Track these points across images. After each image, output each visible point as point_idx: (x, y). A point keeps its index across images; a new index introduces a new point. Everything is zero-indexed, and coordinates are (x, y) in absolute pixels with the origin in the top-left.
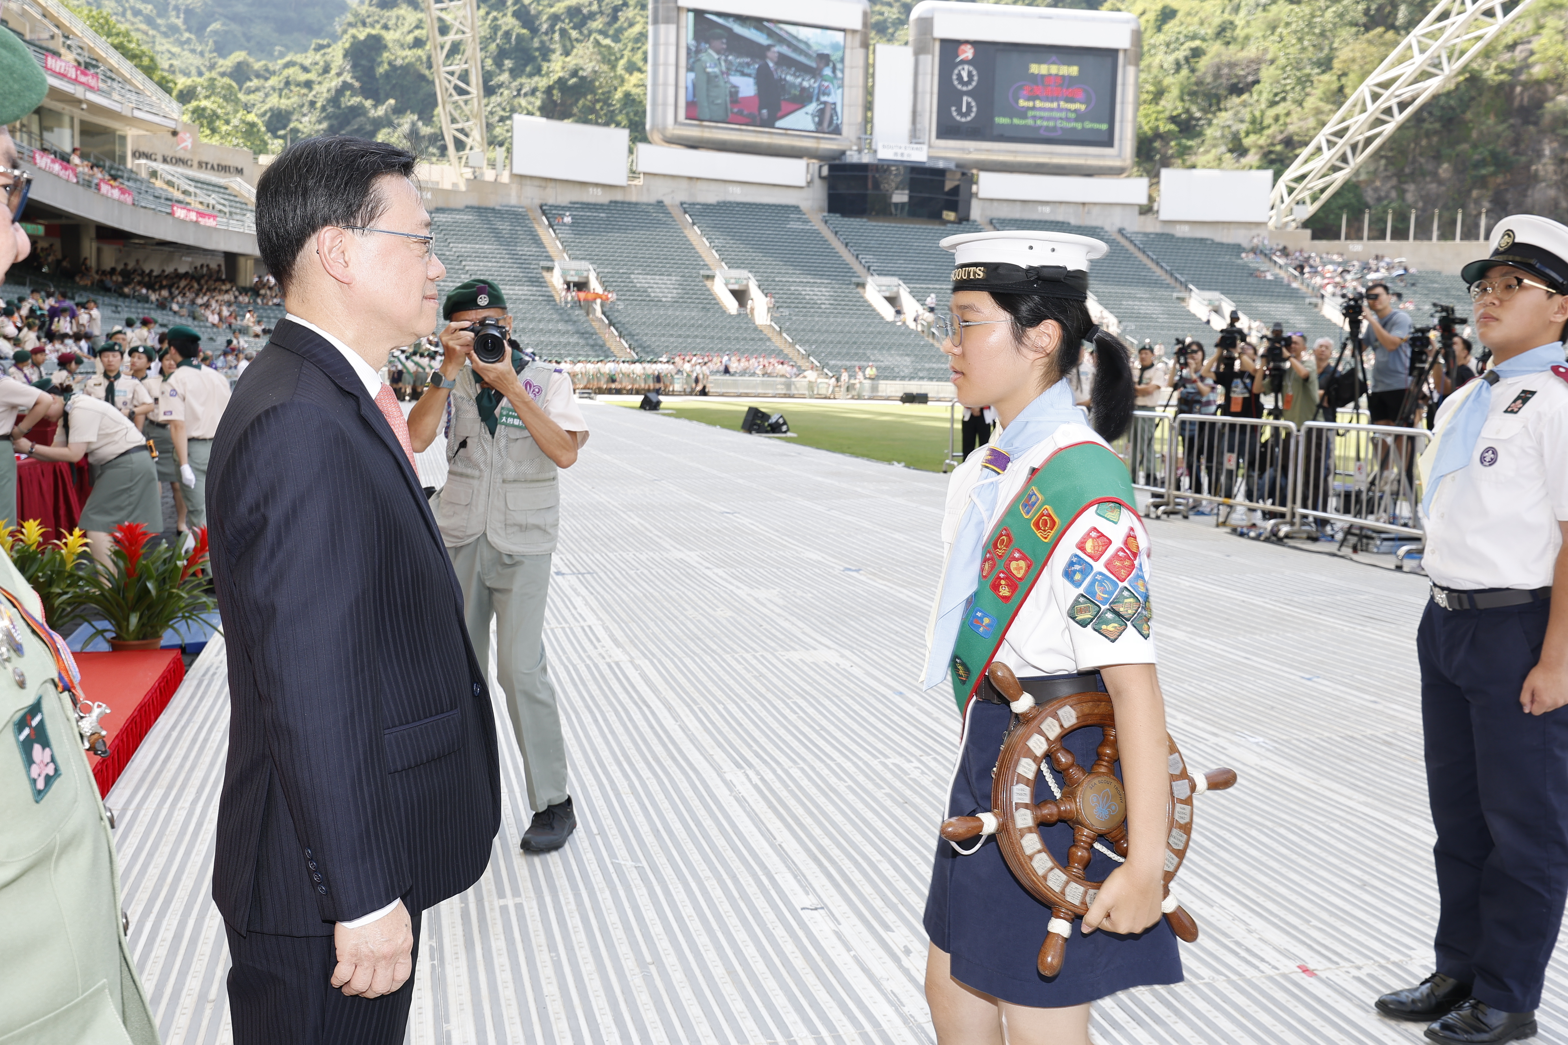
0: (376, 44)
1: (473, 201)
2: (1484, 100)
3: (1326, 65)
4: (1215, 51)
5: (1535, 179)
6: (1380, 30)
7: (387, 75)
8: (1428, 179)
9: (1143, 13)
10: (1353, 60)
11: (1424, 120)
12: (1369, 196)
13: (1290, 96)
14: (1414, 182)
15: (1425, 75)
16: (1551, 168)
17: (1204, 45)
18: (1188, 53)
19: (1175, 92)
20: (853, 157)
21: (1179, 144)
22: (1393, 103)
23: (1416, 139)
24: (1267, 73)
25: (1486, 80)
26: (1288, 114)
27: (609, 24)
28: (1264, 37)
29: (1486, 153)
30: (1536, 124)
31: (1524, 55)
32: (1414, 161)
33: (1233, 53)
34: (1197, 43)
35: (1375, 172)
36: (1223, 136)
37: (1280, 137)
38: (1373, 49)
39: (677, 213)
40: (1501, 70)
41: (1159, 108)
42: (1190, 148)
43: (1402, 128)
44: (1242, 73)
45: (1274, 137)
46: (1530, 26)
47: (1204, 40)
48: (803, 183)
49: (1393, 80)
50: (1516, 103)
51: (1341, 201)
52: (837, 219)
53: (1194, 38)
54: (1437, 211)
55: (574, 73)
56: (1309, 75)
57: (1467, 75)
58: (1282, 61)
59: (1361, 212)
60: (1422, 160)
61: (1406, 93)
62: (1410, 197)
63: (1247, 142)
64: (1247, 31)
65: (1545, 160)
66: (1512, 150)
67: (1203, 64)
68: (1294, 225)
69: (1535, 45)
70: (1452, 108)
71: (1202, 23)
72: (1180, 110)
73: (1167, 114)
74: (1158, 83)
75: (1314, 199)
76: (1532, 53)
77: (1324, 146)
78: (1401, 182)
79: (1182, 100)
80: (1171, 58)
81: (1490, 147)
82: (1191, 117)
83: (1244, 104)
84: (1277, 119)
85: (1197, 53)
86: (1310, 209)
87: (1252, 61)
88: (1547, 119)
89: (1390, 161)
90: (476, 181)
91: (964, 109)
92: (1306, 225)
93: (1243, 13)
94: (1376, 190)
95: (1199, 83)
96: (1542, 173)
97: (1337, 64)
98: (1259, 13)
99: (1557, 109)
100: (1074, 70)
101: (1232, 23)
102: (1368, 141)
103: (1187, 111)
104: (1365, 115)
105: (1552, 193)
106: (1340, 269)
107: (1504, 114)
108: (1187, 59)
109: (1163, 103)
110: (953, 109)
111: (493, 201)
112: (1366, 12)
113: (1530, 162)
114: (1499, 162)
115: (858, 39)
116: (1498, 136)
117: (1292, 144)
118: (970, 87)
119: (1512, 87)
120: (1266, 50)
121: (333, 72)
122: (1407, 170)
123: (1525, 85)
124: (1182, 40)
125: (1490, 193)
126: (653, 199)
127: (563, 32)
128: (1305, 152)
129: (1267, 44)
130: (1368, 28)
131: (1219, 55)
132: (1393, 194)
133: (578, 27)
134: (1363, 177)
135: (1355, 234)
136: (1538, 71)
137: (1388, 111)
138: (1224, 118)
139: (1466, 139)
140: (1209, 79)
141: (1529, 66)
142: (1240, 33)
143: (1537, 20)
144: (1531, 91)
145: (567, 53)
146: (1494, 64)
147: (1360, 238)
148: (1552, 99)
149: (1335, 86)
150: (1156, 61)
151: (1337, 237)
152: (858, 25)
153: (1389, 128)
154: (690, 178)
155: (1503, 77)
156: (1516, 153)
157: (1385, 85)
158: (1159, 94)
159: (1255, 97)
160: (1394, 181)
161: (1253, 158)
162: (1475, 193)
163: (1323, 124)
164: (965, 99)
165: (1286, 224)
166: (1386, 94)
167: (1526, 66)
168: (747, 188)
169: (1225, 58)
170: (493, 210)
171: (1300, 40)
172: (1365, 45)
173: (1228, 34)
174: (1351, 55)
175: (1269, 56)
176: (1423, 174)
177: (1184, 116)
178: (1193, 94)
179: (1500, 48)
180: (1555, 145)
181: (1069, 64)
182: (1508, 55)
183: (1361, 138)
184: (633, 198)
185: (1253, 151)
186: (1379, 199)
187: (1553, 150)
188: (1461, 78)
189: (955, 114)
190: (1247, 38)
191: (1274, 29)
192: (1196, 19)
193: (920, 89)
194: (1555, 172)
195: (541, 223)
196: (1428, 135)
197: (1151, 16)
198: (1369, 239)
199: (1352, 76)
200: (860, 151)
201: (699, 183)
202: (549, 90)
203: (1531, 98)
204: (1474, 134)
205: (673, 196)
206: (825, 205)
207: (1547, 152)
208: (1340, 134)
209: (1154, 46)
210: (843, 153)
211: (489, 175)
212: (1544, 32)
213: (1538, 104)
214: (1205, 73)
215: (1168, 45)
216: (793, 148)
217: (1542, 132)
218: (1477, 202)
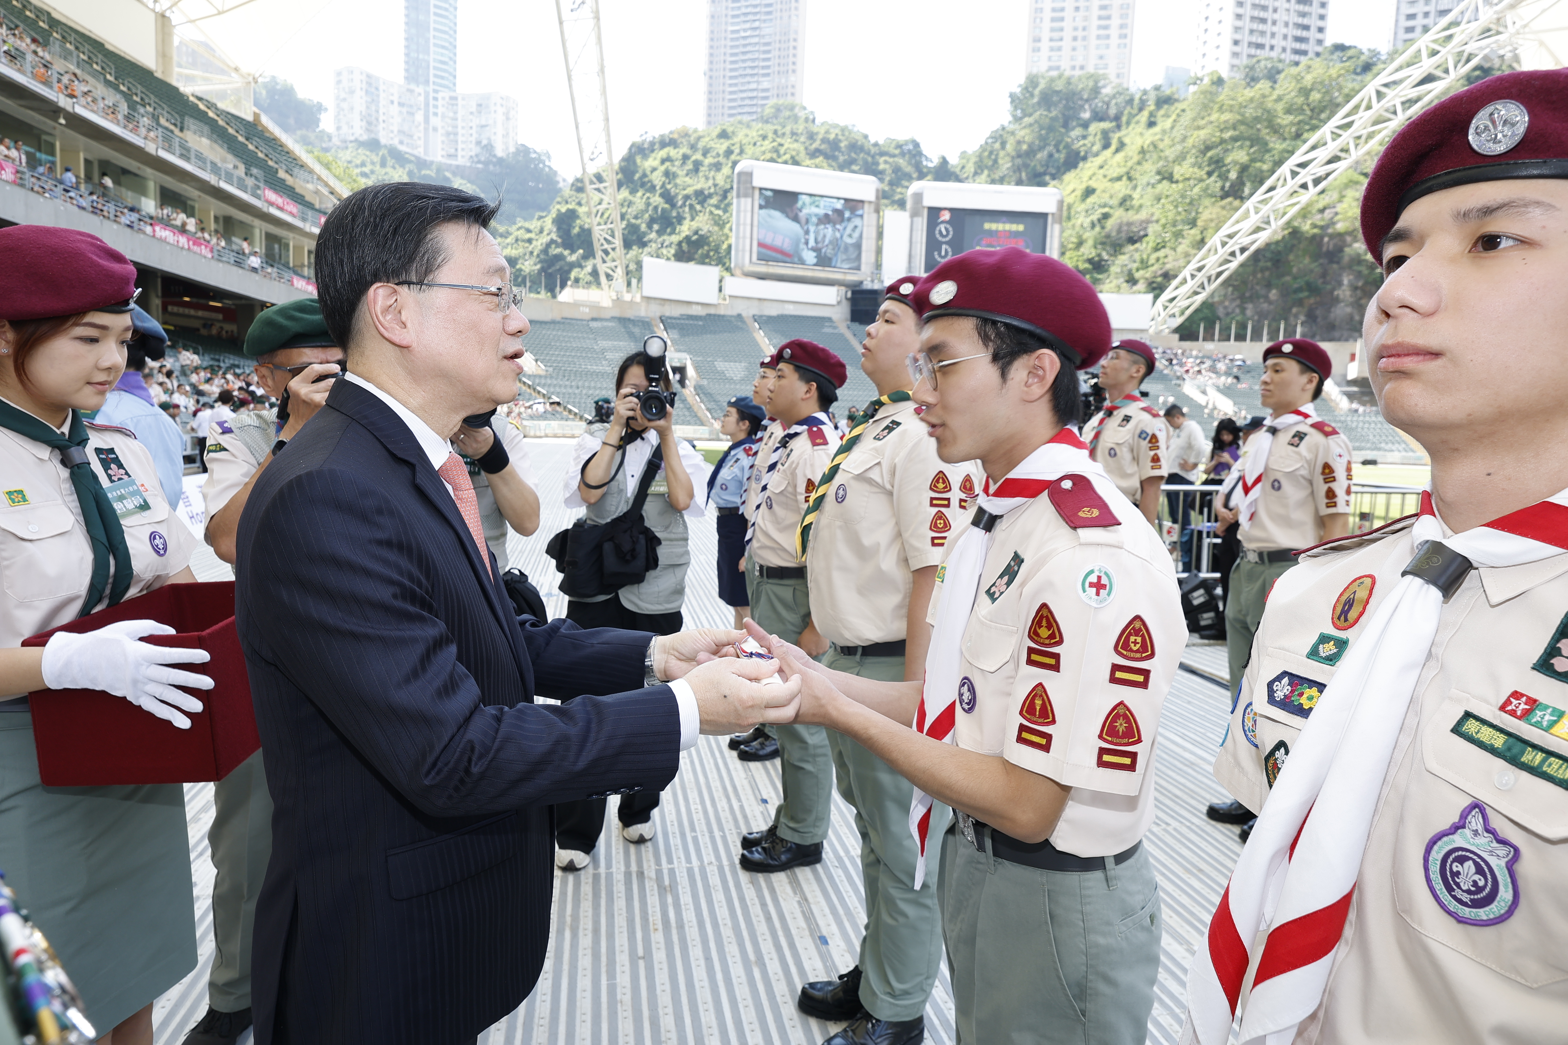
0: (572, 215)
1: (616, 313)
2: (1302, 246)
3: (1193, 223)
4: (1118, 216)
5: (1337, 300)
6: (1230, 199)
7: (579, 235)
8: (1262, 300)
9: (1073, 191)
10: (1212, 220)
11: (1259, 261)
12: (1221, 312)
13: (1168, 244)
14: (1252, 302)
15: (1258, 230)
16: (1348, 293)
17: (1111, 211)
18: (1100, 216)
19: (1090, 243)
20: (868, 285)
21: (1092, 277)
22: (1237, 248)
23: (1254, 273)
24: (1152, 229)
25: (1302, 233)
26: (1166, 257)
27: (721, 201)
28: (1152, 205)
29: (1303, 283)
30: (1338, 263)
31: (1330, 216)
32: (1252, 288)
33: (1132, 216)
34: (1106, 210)
35: (1225, 296)
36: (1122, 272)
37: (1160, 272)
38: (1224, 212)
39: (750, 321)
40: (1314, 226)
41: (1080, 253)
42: (1099, 280)
43: (1242, 265)
44: (1135, 230)
45: (1155, 272)
46: (1335, 196)
47: (1111, 207)
48: (834, 302)
49: (1236, 233)
50: (1324, 249)
51: (1201, 315)
52: (856, 326)
53: (1105, 206)
54: (1266, 322)
55: (696, 233)
56: (1182, 230)
57: (1290, 230)
58: (1163, 221)
59: (1214, 323)
60: (1258, 288)
61: (1246, 241)
62: (1249, 313)
63: (1137, 275)
64: (1141, 201)
65: (1344, 288)
66: (1320, 281)
67: (1110, 224)
68: (1167, 331)
69: (1340, 208)
70: (1279, 253)
71: (1111, 197)
72: (1093, 254)
73: (1085, 257)
74: (1080, 237)
75: (1182, 313)
76: (1336, 214)
77: (1189, 278)
78: (1243, 302)
79: (1095, 247)
80: (1088, 220)
81: (1307, 278)
82: (1102, 260)
83: (1137, 250)
84: (1158, 260)
85: (1106, 216)
86: (1179, 321)
87: (1142, 222)
88: (1346, 259)
89: (1236, 288)
90: (618, 301)
91: (943, 253)
92: (1176, 330)
93: (1139, 189)
94: (1226, 308)
95: (1108, 236)
96: (1341, 296)
97: (1200, 223)
98: (1149, 189)
99: (1352, 252)
100: (1021, 228)
101: (1130, 196)
102: (1219, 274)
103: (1099, 255)
104: (1217, 257)
105: (1349, 310)
106: (1198, 361)
107: (1316, 257)
108: (1099, 220)
109: (1082, 250)
110: (936, 253)
111: (629, 314)
112: (1223, 188)
113: (1334, 289)
114: (1312, 289)
115: (872, 207)
116: (1312, 271)
117: (1168, 277)
118: (947, 239)
119: (1322, 237)
120: (1152, 215)
121: (545, 233)
122: (1247, 294)
123: (1331, 236)
124: (1096, 207)
125: (1306, 309)
126: (734, 313)
127: (691, 207)
128: (1175, 283)
129: (1154, 210)
130: (1222, 198)
131: (1120, 218)
132: (1237, 311)
133: (702, 203)
134: (1216, 299)
135: (1208, 337)
136: (1340, 227)
137: (1233, 254)
138: (1122, 259)
139: (1289, 273)
140: (1114, 234)
141: (1334, 224)
142: (1136, 203)
143: (1340, 192)
144: (1335, 241)
145: (693, 219)
146: (1309, 222)
147: (1213, 340)
148: (1350, 245)
149: (1199, 237)
150: (1079, 222)
151: (1197, 339)
152: (872, 198)
153: (1234, 265)
154: (760, 299)
155: (1316, 231)
156: (1324, 283)
157: (1231, 236)
158: (1080, 244)
159: (1144, 245)
160: (1238, 302)
161: (1141, 286)
162: (1294, 310)
163: (1189, 262)
164: (944, 247)
165: (1161, 331)
166: (1231, 242)
167: (1332, 223)
168: (797, 306)
169: (1125, 220)
170: (629, 320)
171: (1176, 207)
172: (1219, 210)
173: (1128, 203)
174: (1210, 216)
175: (1155, 218)
176: (1258, 297)
177: (1097, 259)
178: (1103, 243)
179: (1314, 211)
180: (1351, 277)
181: (1018, 223)
182: (1319, 216)
183: (1214, 272)
184: (722, 312)
185: (1141, 281)
186: (1227, 314)
187: (1349, 281)
188: (1286, 232)
189: (937, 256)
190: (1141, 206)
191: (1159, 199)
192: (1107, 195)
193: (914, 240)
194: (1351, 296)
195: (659, 327)
196: (1263, 270)
197: (1079, 193)
198: (1219, 340)
199: (1210, 231)
200: (872, 281)
201: (766, 303)
202: (680, 244)
203: (1335, 245)
204: (1295, 270)
205: (748, 311)
206: (849, 316)
207: (1346, 282)
208: (1200, 269)
209: (1077, 212)
210: (861, 282)
211: (627, 297)
212: (1345, 200)
213: (1340, 250)
214: (1111, 230)
215: (1087, 211)
216: (828, 279)
217: (1342, 269)
218: (1296, 316)
